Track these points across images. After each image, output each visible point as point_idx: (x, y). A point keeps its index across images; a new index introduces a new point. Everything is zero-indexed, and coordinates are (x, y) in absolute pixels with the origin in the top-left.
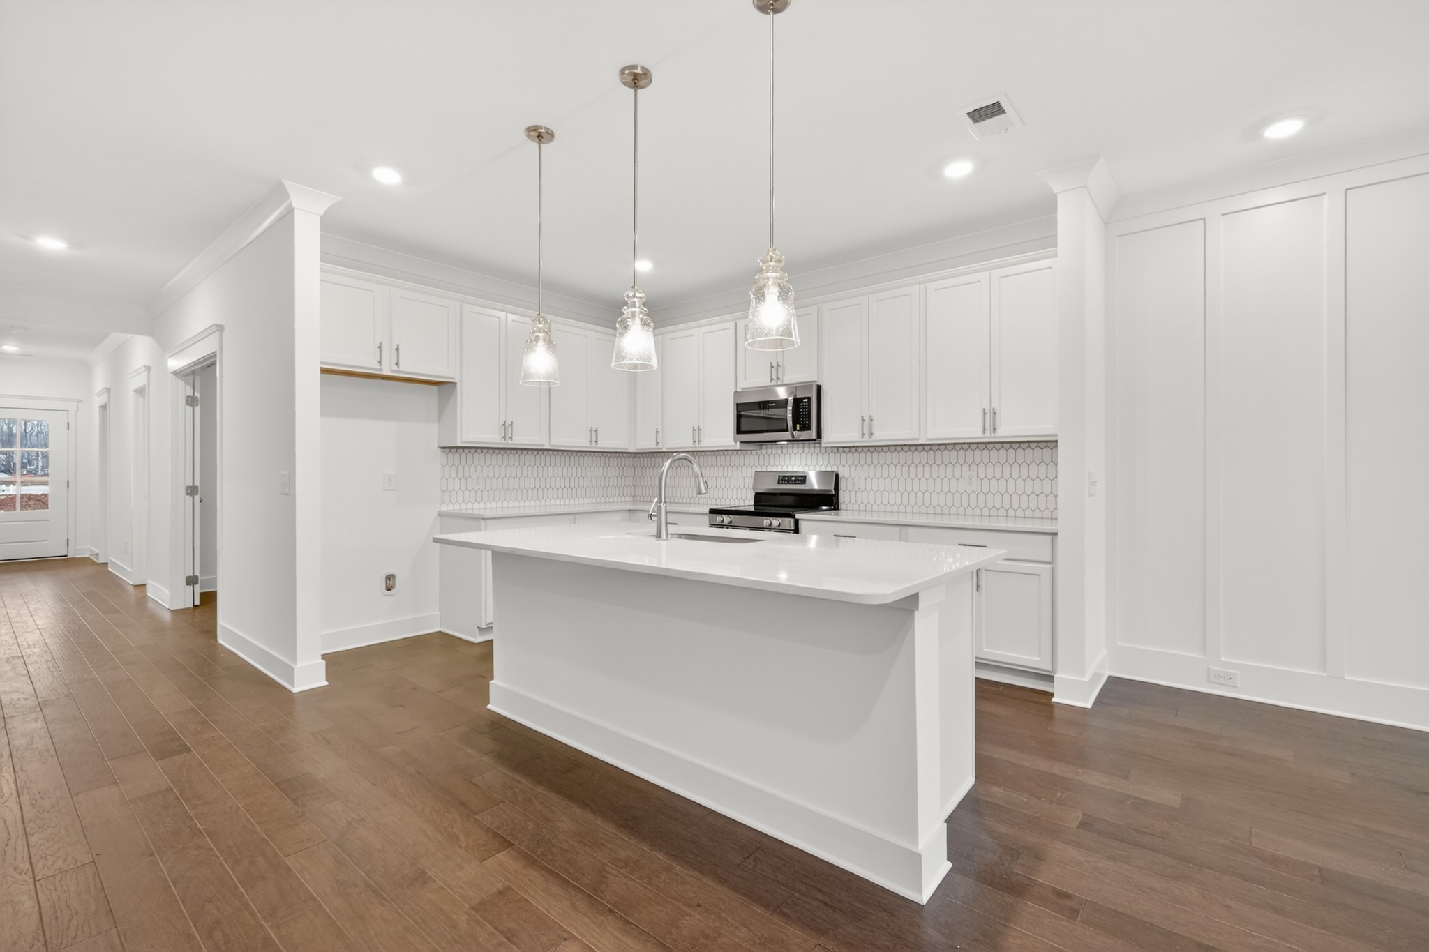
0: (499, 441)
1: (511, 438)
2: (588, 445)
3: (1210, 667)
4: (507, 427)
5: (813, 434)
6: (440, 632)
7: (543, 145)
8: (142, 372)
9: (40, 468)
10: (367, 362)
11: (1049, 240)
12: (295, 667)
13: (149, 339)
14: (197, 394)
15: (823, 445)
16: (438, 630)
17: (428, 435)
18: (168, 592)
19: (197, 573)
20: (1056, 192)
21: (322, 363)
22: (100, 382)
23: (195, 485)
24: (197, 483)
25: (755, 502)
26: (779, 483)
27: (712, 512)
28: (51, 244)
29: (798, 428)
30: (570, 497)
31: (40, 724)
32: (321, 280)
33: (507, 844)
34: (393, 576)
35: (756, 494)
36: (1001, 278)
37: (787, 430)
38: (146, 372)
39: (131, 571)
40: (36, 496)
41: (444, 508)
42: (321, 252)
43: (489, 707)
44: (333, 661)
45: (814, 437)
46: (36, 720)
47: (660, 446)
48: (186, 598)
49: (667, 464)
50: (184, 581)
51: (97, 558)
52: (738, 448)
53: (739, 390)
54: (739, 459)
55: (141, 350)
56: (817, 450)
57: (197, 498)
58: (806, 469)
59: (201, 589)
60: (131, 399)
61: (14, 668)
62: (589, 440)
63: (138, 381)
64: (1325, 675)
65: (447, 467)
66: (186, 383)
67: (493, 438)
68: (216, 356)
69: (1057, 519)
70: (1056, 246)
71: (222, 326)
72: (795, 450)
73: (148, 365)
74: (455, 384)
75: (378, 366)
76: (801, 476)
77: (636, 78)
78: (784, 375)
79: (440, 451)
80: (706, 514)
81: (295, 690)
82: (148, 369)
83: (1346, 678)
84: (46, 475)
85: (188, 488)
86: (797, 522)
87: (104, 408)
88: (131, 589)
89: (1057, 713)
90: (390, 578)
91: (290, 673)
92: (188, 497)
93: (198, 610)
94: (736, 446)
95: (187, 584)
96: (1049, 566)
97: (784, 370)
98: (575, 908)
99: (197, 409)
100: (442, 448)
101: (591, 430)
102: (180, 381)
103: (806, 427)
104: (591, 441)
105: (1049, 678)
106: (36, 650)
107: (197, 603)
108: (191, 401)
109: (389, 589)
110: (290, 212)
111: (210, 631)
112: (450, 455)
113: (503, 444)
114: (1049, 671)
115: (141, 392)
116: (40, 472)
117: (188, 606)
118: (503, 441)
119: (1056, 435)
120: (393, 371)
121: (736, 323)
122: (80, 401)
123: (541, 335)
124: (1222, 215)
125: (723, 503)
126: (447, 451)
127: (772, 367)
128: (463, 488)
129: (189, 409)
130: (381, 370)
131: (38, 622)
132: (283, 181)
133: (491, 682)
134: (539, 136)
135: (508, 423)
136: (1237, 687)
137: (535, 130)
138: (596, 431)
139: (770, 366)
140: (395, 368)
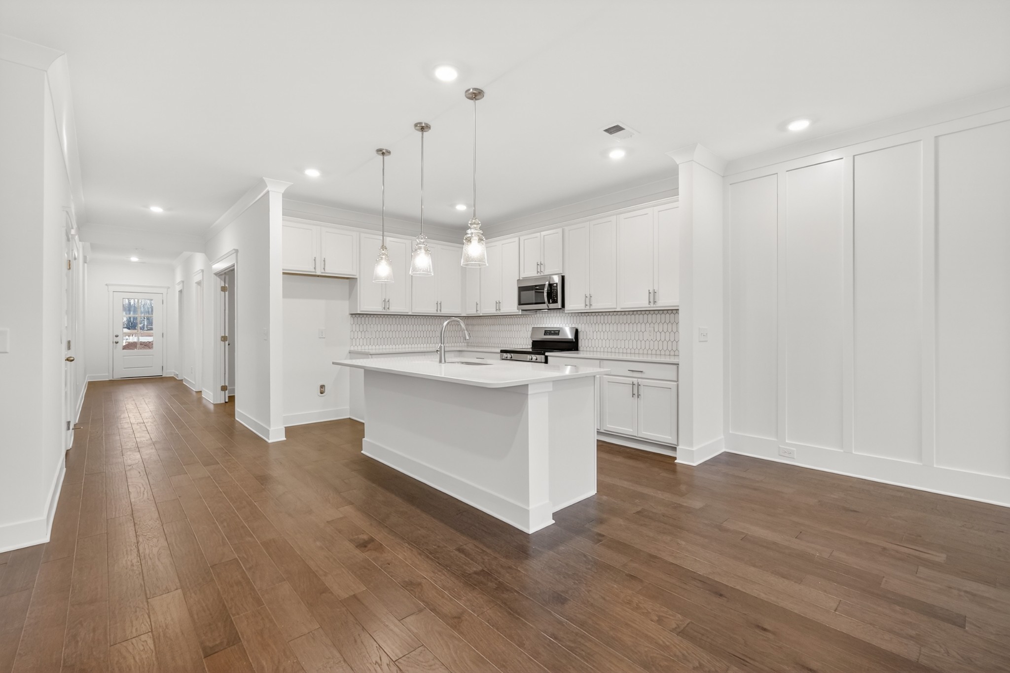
0: (381, 310)
1: (388, 308)
2: (436, 312)
3: (780, 446)
4: (386, 302)
5: (559, 305)
6: (350, 418)
7: (385, 157)
8: (199, 273)
9: (145, 326)
10: (308, 268)
11: (675, 192)
12: (269, 429)
13: (204, 254)
14: (227, 285)
15: (566, 312)
16: (348, 417)
17: (343, 308)
18: (212, 394)
19: (227, 384)
20: (678, 163)
21: (283, 270)
22: (179, 278)
23: (226, 335)
24: (227, 335)
25: (532, 346)
26: (545, 335)
27: (502, 351)
28: (156, 210)
29: (551, 302)
30: (424, 343)
31: (154, 451)
32: (283, 226)
33: (351, 503)
34: (324, 386)
35: (533, 341)
36: (659, 211)
37: (544, 303)
38: (201, 273)
39: (194, 383)
40: (144, 342)
41: (352, 348)
42: (283, 209)
43: (362, 452)
44: (289, 431)
45: (560, 307)
46: (152, 448)
47: (479, 312)
48: (221, 398)
49: (445, 323)
50: (220, 388)
51: (178, 377)
52: (520, 314)
53: (521, 279)
54: (522, 320)
55: (199, 261)
56: (564, 315)
57: (227, 343)
58: (561, 326)
59: (229, 394)
60: (194, 286)
61: (140, 427)
62: (436, 309)
63: (197, 278)
64: (842, 451)
65: (354, 325)
66: (221, 279)
67: (377, 308)
68: (234, 266)
69: (678, 356)
70: (678, 195)
71: (237, 250)
72: (552, 315)
73: (202, 269)
74: (357, 278)
75: (314, 270)
76: (557, 331)
77: (423, 128)
78: (544, 270)
79: (350, 316)
80: (498, 353)
81: (270, 441)
82: (203, 271)
83: (853, 452)
84: (151, 329)
85: (222, 337)
86: (546, 357)
87: (181, 292)
88: (194, 393)
89: (678, 469)
90: (322, 387)
91: (267, 432)
92: (222, 342)
93: (227, 404)
94: (519, 312)
95: (222, 390)
96: (676, 383)
97: (545, 266)
98: (371, 524)
99: (227, 293)
100: (352, 314)
101: (437, 304)
102: (218, 278)
103: (555, 301)
104: (437, 310)
105: (674, 449)
106: (150, 420)
107: (227, 401)
108: (223, 289)
109: (321, 393)
110: (268, 192)
111: (232, 414)
112: (356, 318)
113: (384, 312)
114: (675, 445)
115: (199, 283)
116: (146, 329)
117: (222, 402)
118: (384, 311)
119: (678, 306)
120: (322, 273)
121: (519, 238)
122: (169, 288)
123: (384, 257)
124: (787, 171)
125: (511, 347)
126: (354, 316)
127: (538, 265)
128: (363, 338)
129: (223, 293)
130: (316, 272)
131: (150, 408)
132: (264, 178)
133: (363, 439)
134: (383, 154)
135: (387, 300)
136: (794, 458)
137: (381, 151)
138: (440, 304)
139: (536, 264)
140: (323, 271)
